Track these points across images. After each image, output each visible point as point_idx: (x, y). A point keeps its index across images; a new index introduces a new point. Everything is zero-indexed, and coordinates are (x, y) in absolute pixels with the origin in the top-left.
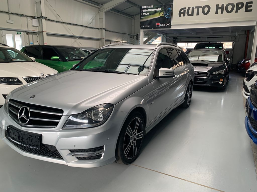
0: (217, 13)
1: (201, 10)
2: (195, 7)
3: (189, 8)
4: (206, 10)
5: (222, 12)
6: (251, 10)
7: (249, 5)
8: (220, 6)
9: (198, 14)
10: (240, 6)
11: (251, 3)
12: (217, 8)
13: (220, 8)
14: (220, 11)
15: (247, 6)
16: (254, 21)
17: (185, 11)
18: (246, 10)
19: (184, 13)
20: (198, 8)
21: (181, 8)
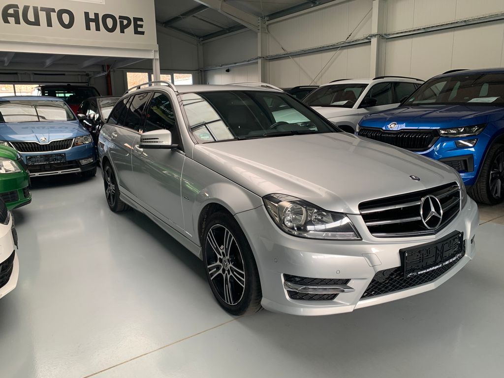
0: (88, 28)
1: (54, 16)
2: (41, 8)
3: (26, 9)
4: (66, 18)
5: (98, 29)
6: (142, 33)
7: (139, 23)
8: (92, 16)
9: (49, 24)
10: (125, 22)
11: (141, 20)
12: (88, 20)
13: (92, 20)
14: (93, 25)
15: (136, 26)
16: (151, 51)
17: (17, 12)
18: (136, 32)
19: (16, 16)
20: (49, 11)
21: (6, 5)
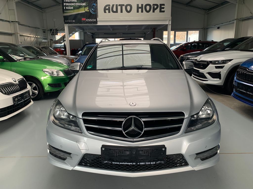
0: (138, 12)
1: (124, 7)
2: (119, 5)
3: (113, 5)
4: (129, 8)
5: (142, 12)
6: (164, 11)
7: (162, 6)
8: (140, 6)
9: (122, 12)
10: (156, 7)
11: (164, 5)
12: (138, 8)
13: (140, 8)
14: (140, 10)
15: (161, 8)
16: (167, 20)
17: (109, 8)
18: (161, 11)
19: (109, 9)
20: (121, 6)
21: (105, 5)
